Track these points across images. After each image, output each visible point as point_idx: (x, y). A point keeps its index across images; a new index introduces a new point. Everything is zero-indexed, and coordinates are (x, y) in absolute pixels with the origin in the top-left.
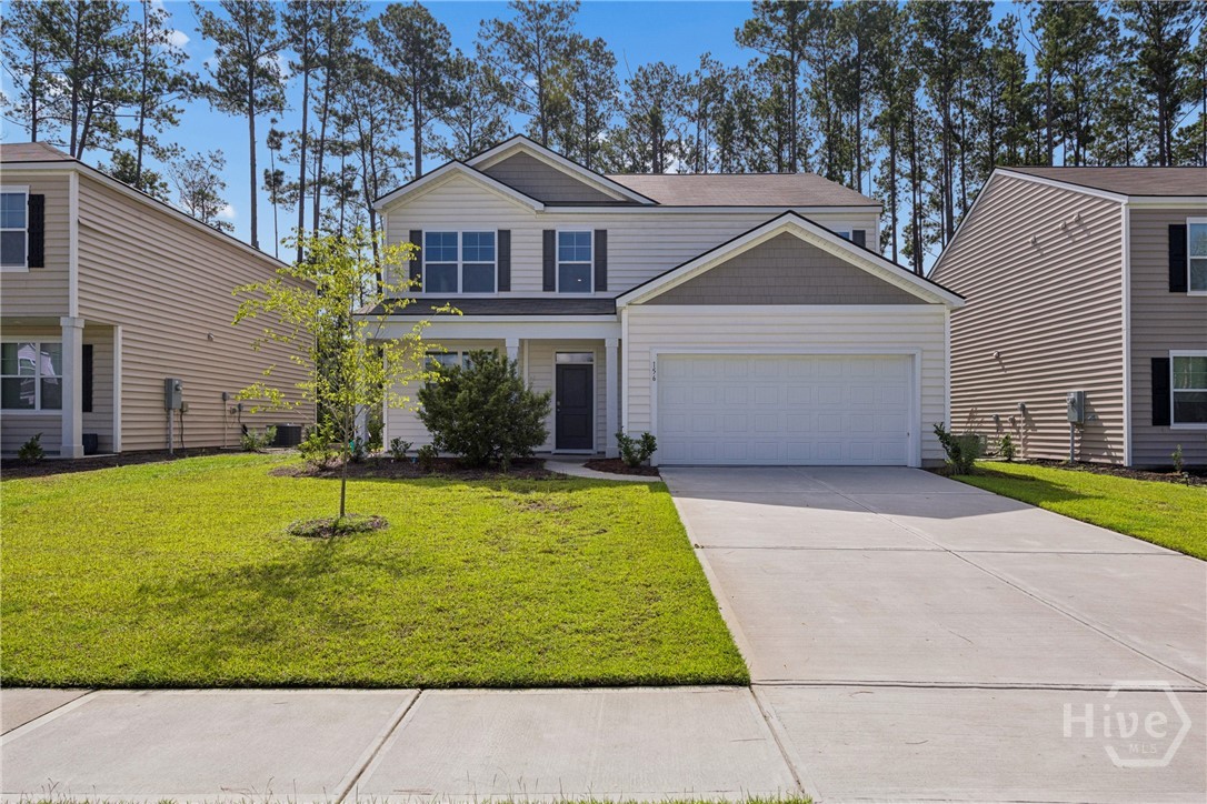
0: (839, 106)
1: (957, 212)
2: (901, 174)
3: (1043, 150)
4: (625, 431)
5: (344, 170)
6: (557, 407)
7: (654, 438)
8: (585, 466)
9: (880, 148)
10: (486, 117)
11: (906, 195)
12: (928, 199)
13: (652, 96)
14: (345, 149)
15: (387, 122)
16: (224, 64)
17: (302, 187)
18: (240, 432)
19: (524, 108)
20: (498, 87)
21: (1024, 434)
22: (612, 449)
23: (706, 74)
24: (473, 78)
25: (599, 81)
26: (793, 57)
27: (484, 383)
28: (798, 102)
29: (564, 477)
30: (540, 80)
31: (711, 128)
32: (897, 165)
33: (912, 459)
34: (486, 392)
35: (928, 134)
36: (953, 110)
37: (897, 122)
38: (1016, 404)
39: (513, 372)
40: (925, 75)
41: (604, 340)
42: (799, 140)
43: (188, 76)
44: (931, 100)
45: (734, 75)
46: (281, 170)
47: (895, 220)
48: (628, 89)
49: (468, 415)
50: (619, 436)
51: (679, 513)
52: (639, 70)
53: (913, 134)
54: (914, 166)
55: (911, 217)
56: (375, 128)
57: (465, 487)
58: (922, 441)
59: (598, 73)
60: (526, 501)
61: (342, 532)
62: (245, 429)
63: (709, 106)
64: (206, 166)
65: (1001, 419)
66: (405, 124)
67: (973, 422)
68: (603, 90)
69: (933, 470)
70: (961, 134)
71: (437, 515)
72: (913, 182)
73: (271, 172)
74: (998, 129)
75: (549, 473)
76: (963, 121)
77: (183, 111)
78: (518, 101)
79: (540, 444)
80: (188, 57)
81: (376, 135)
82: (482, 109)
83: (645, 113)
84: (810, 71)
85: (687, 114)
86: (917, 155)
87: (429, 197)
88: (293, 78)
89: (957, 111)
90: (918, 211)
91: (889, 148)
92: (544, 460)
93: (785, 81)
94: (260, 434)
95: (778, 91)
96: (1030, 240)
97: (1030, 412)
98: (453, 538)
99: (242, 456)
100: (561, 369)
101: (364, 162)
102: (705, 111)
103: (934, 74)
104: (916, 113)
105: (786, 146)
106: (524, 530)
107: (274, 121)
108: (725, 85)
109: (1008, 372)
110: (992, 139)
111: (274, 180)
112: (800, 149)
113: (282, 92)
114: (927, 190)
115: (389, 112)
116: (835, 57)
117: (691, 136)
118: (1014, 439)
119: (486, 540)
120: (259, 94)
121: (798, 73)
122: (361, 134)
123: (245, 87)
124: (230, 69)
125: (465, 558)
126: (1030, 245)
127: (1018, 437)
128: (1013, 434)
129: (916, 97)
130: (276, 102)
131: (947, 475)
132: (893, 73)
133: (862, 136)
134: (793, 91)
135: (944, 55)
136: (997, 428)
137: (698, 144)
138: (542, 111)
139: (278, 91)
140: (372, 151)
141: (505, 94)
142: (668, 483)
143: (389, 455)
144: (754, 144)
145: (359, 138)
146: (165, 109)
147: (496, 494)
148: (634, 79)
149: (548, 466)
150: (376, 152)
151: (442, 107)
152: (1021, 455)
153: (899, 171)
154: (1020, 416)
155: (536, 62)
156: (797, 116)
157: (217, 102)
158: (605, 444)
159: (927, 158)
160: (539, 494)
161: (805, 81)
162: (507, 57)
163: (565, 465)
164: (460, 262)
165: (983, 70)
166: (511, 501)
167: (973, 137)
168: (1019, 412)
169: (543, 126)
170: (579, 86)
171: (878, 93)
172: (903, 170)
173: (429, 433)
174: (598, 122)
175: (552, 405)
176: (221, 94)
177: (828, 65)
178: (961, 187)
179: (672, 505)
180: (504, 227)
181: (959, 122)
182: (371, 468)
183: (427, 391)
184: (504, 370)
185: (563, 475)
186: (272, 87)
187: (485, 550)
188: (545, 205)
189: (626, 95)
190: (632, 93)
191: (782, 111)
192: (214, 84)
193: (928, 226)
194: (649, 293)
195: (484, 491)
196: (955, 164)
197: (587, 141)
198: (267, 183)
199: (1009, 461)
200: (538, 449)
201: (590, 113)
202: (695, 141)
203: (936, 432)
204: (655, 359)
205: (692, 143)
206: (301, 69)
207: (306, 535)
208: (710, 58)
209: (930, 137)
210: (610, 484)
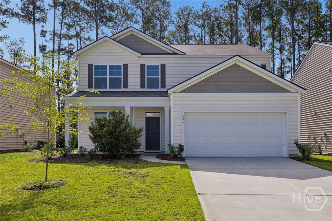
0: (254, 22)
1: (297, 62)
2: (276, 48)
3: (328, 39)
4: (172, 143)
5: (69, 45)
6: (146, 134)
7: (183, 146)
8: (156, 157)
9: (268, 38)
10: (123, 26)
11: (278, 56)
12: (286, 57)
13: (184, 18)
14: (69, 37)
15: (86, 28)
16: (24, 4)
17: (53, 51)
18: (24, 144)
19: (136, 22)
20: (127, 14)
21: (326, 144)
22: (167, 150)
23: (204, 10)
24: (118, 11)
25: (164, 13)
26: (236, 3)
27: (115, 124)
28: (239, 21)
29: (146, 162)
30: (142, 11)
31: (206, 30)
32: (275, 45)
33: (285, 154)
34: (115, 128)
35: (286, 33)
36: (295, 24)
37: (275, 28)
38: (323, 132)
39: (127, 120)
40: (285, 11)
41: (164, 107)
42: (239, 35)
43: (10, 9)
44: (287, 20)
45: (215, 11)
46: (46, 45)
47: (274, 65)
48: (176, 16)
49: (108, 137)
50: (169, 145)
51: (192, 178)
52: (180, 9)
53: (281, 33)
54: (281, 45)
55: (280, 64)
56: (82, 30)
57: (105, 166)
58: (289, 147)
59: (164, 10)
60: (129, 173)
61: (44, 188)
62: (26, 143)
63: (205, 22)
64: (17, 43)
65: (317, 138)
66: (93, 28)
67: (310, 139)
68: (166, 16)
69: (294, 158)
70: (298, 33)
71: (89, 180)
72: (281, 51)
73: (42, 46)
74: (312, 31)
75: (141, 160)
76: (299, 28)
77: (9, 22)
78: (134, 20)
79: (138, 149)
80: (10, 2)
81: (82, 32)
82: (121, 23)
83: (182, 25)
84: (243, 9)
85: (198, 25)
86: (282, 41)
87: (96, 51)
88: (50, 10)
89: (297, 24)
90: (282, 61)
91: (272, 38)
92: (140, 155)
93: (234, 12)
94: (31, 145)
95: (231, 17)
96: (328, 69)
97: (328, 136)
98: (92, 190)
99: (23, 153)
100: (148, 119)
101: (77, 42)
102: (204, 24)
103: (289, 10)
104: (282, 25)
105: (234, 37)
106: (124, 186)
107: (43, 26)
108: (211, 14)
109: (319, 120)
110: (310, 35)
111: (43, 49)
112: (239, 39)
113: (46, 15)
114: (285, 54)
115: (87, 23)
116: (252, 4)
117: (199, 34)
118: (322, 146)
119: (107, 191)
120: (37, 16)
121: (238, 10)
122: (76, 32)
123: (32, 13)
124: (26, 6)
125: (94, 201)
126: (328, 71)
127: (323, 145)
128: (322, 144)
129: (281, 19)
130: (44, 19)
131: (300, 161)
132: (274, 10)
133: (262, 34)
134: (236, 16)
135: (292, 3)
136: (315, 142)
137: (201, 36)
138: (143, 23)
139: (45, 15)
140: (80, 38)
141: (130, 17)
142: (188, 164)
143: (78, 153)
144: (222, 36)
145: (75, 33)
146: (2, 22)
147: (117, 169)
148: (178, 12)
149: (141, 158)
150: (82, 39)
151: (106, 22)
152: (325, 152)
153: (275, 47)
154: (324, 137)
155: (141, 5)
156: (238, 26)
157: (22, 19)
158: (165, 149)
159: (286, 42)
160: (135, 169)
161: (241, 13)
162: (130, 3)
163: (148, 157)
164: (108, 77)
165: (306, 9)
166: (122, 173)
167: (302, 34)
168: (324, 136)
169: (144, 29)
170: (157, 15)
171: (267, 18)
172: (277, 46)
173: (93, 144)
174: (164, 28)
175: (144, 133)
176: (23, 16)
177: (249, 7)
178: (298, 53)
179: (189, 174)
180: (125, 63)
181: (297, 28)
182: (70, 158)
183: (92, 127)
184: (123, 119)
185: (146, 161)
186: (42, 13)
187: (105, 196)
188: (141, 54)
189: (175, 18)
190: (177, 17)
191: (232, 24)
192: (20, 12)
193: (286, 67)
194: (181, 88)
195: (112, 168)
196: (296, 44)
197: (160, 35)
198: (40, 50)
199: (320, 154)
200: (138, 150)
201: (161, 24)
202: (200, 35)
203: (295, 143)
204: (184, 114)
205: (199, 36)
206: (53, 7)
207: (28, 189)
208: (206, 4)
209: (287, 34)
210: (165, 165)
